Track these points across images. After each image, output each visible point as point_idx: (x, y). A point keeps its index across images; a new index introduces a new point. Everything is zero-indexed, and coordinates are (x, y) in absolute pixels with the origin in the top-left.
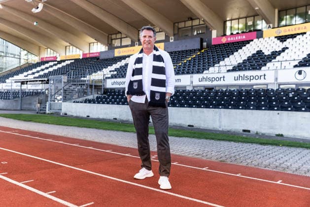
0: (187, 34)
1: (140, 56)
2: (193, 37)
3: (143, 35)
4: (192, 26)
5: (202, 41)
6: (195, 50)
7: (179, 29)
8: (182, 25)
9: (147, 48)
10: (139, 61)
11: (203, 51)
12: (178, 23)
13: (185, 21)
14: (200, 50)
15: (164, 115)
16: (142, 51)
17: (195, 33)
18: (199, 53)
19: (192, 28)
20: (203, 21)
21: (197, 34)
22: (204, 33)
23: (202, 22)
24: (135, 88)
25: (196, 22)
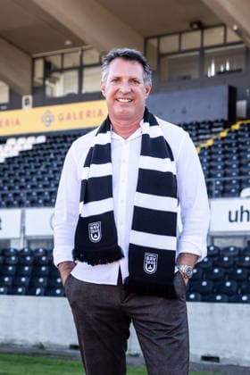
0: (185, 74)
1: (104, 139)
2: (205, 81)
3: (110, 76)
4: (202, 49)
5: (233, 96)
6: (211, 124)
7: (161, 56)
8: (169, 44)
9: (123, 117)
10: (100, 154)
11: (236, 127)
12: (159, 37)
13: (180, 33)
14: (226, 124)
15: (175, 324)
16: (106, 127)
17: (212, 72)
18: (224, 134)
19: (203, 56)
20: (238, 32)
21: (218, 73)
22: (239, 71)
23: (232, 37)
24: (96, 239)
25: (214, 37)
